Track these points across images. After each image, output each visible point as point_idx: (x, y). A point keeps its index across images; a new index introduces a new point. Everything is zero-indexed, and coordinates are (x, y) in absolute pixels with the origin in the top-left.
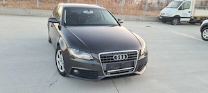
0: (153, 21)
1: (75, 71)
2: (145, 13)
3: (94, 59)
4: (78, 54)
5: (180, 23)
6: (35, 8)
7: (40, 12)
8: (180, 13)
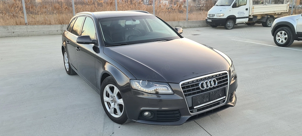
0: (199, 27)
1: (147, 113)
2: (186, 15)
3: (175, 92)
4: (148, 86)
5: (236, 26)
6: (21, 24)
7: (30, 28)
8: (235, 12)
